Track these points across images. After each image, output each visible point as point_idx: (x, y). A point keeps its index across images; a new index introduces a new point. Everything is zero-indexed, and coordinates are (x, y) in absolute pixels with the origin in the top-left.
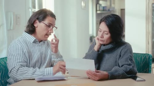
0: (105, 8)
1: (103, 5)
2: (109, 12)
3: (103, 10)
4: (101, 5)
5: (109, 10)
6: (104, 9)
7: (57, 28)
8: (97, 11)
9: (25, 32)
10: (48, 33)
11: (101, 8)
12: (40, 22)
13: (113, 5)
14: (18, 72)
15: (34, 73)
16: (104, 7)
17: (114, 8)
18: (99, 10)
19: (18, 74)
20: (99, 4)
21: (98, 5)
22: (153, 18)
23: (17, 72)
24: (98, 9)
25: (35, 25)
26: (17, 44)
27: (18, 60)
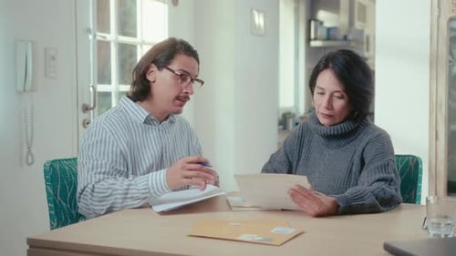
0: (332, 33)
1: (327, 24)
2: (344, 42)
3: (328, 38)
4: (322, 23)
5: (345, 38)
6: (330, 34)
7: (203, 83)
8: (308, 40)
9: (128, 97)
10: (182, 95)
11: (322, 33)
12: (159, 68)
13: (358, 25)
14: (95, 194)
15: (127, 194)
16: (329, 30)
17: (361, 32)
18: (316, 39)
19: (94, 199)
20: (316, 20)
21: (313, 23)
22: (450, 61)
23: (93, 196)
24: (312, 36)
25: (150, 78)
26: (104, 128)
27: (101, 168)
